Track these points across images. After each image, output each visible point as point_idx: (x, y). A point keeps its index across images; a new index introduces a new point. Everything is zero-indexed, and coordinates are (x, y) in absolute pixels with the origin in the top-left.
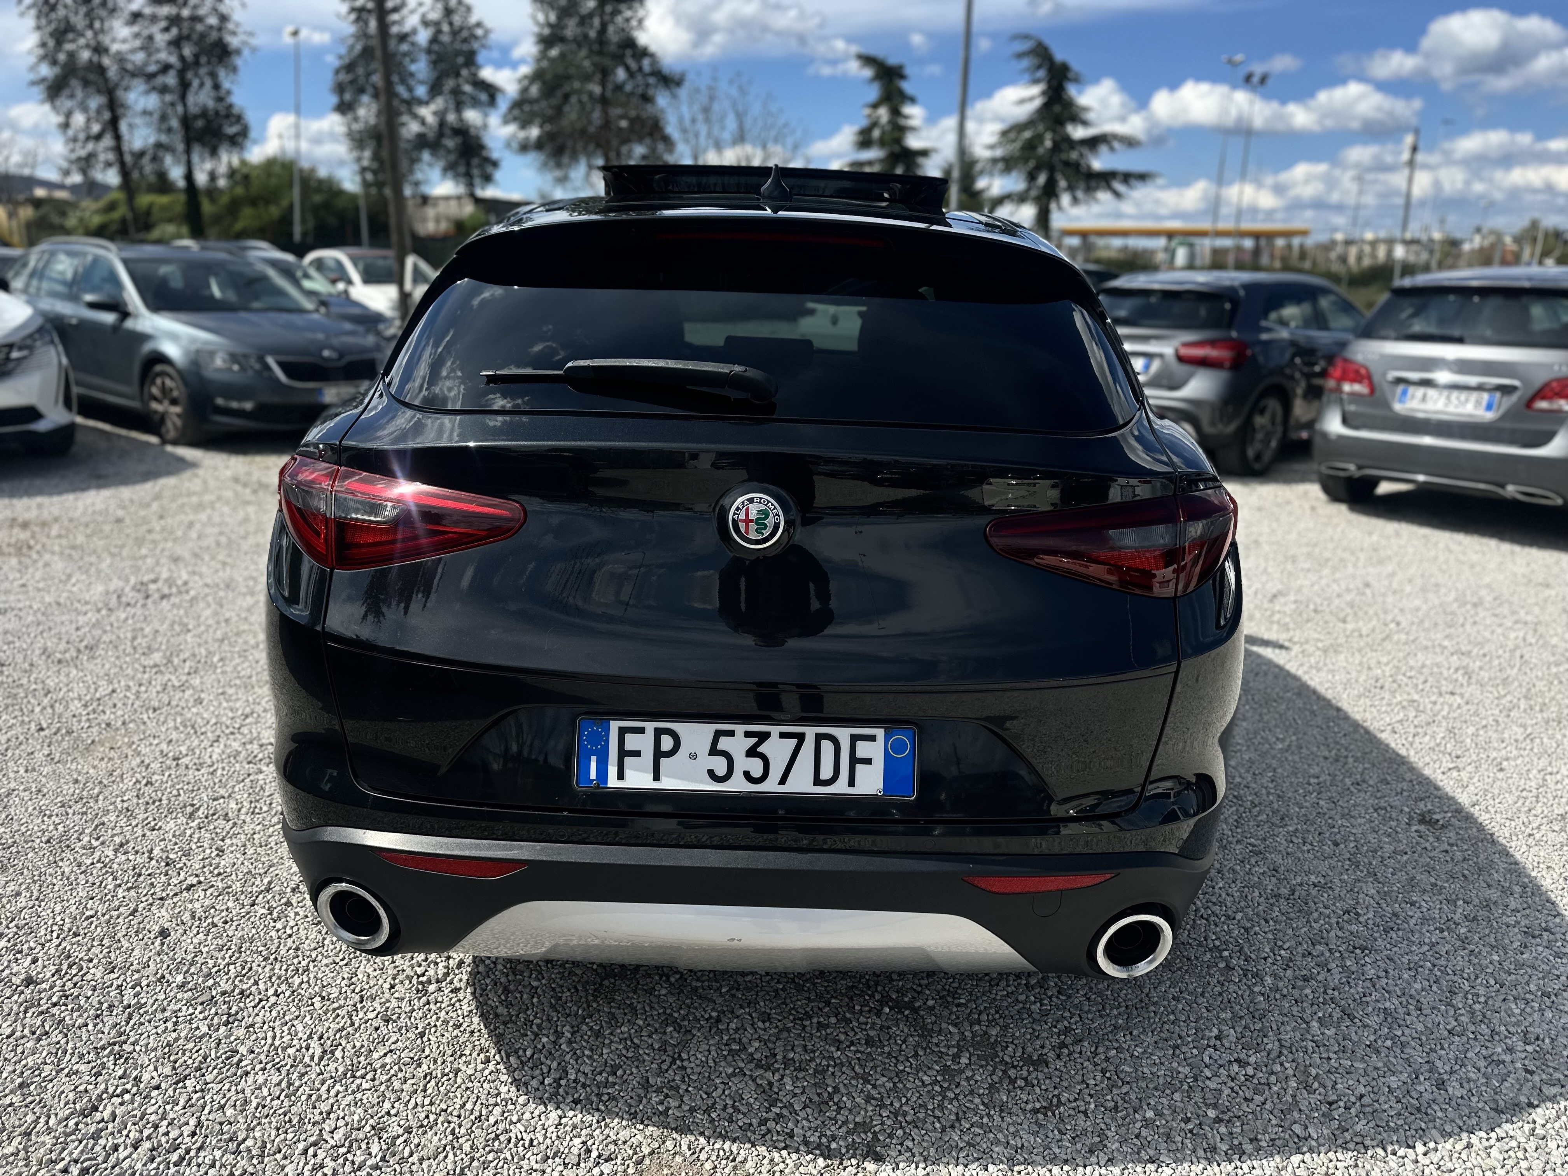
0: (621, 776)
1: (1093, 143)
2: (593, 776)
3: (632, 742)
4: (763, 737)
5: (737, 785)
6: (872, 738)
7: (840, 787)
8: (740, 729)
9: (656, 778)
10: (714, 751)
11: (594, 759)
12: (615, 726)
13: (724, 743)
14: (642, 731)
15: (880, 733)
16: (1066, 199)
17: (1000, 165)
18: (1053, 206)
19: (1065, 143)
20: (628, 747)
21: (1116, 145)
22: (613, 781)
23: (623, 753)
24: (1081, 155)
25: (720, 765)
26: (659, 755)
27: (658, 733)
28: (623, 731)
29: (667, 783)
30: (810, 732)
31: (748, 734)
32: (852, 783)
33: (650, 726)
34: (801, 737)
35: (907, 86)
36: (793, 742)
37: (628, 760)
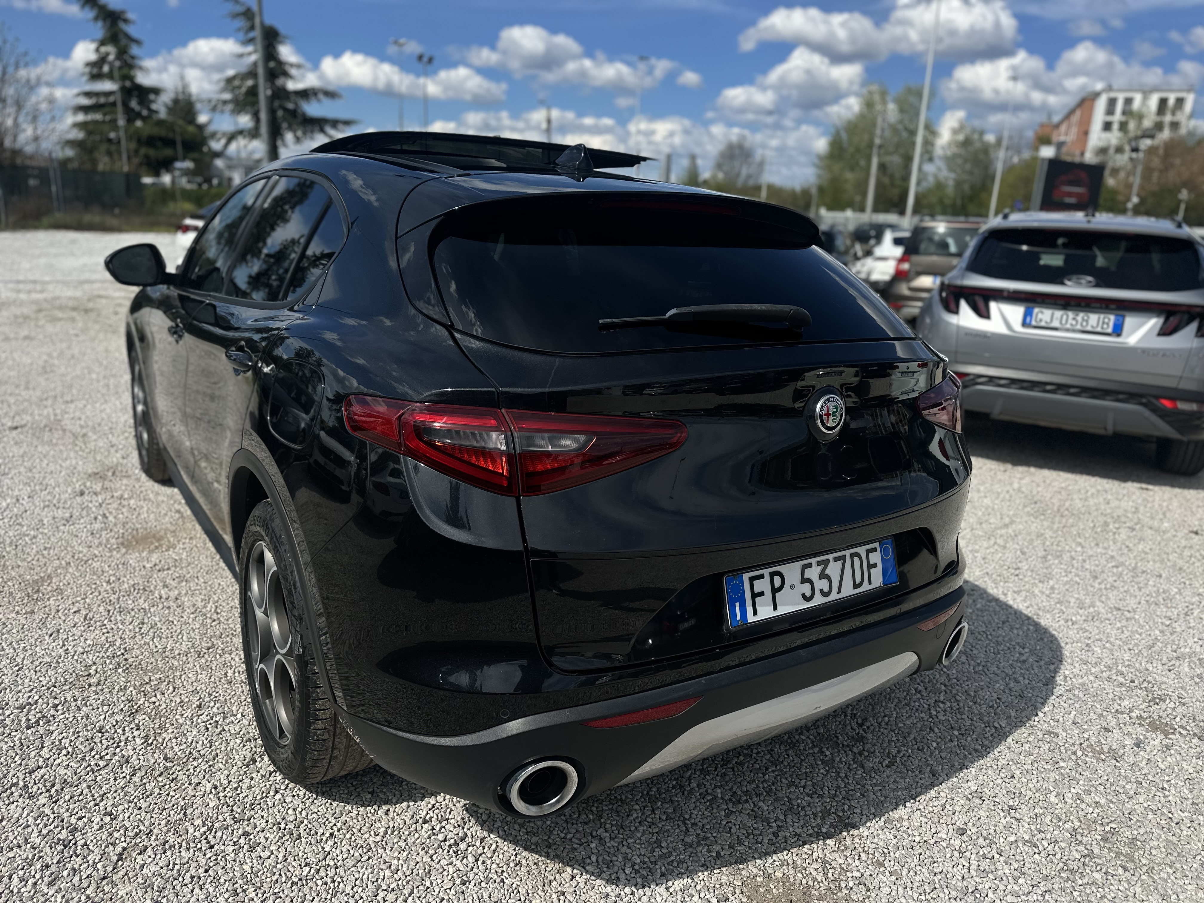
0: (755, 613)
1: (305, 94)
2: (739, 618)
3: (759, 586)
4: (826, 563)
5: (818, 600)
6: (874, 550)
7: (865, 587)
8: (814, 561)
9: (775, 608)
10: (804, 580)
11: (737, 604)
12: (746, 577)
13: (808, 573)
14: (762, 577)
15: (876, 545)
16: (289, 137)
17: (230, 107)
18: (279, 143)
19: (281, 94)
20: (756, 591)
21: (321, 96)
22: (751, 618)
23: (754, 595)
24: (296, 104)
25: (806, 589)
26: (775, 591)
27: (772, 575)
28: (752, 580)
29: (783, 610)
30: (847, 553)
31: (818, 563)
32: (870, 583)
33: (766, 572)
34: (843, 558)
35: (131, 30)
36: (840, 563)
37: (757, 599)
